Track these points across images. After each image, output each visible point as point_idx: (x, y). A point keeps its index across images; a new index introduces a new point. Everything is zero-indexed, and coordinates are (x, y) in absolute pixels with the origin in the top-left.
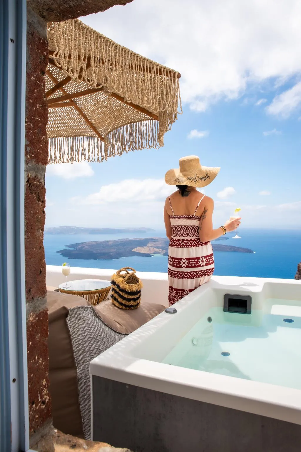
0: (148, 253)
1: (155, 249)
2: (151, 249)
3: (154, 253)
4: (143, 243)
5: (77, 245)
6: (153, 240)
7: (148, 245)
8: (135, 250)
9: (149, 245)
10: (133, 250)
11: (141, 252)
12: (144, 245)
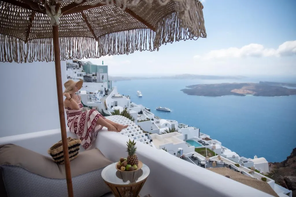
0: (242, 93)
1: (248, 91)
2: (245, 90)
3: (247, 94)
4: (239, 86)
5: (194, 86)
6: (246, 84)
7: (242, 88)
8: (232, 91)
9: (244, 88)
10: (231, 91)
11: (237, 92)
12: (239, 88)
